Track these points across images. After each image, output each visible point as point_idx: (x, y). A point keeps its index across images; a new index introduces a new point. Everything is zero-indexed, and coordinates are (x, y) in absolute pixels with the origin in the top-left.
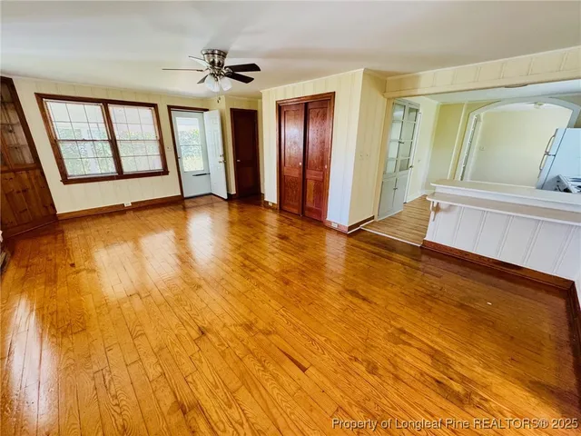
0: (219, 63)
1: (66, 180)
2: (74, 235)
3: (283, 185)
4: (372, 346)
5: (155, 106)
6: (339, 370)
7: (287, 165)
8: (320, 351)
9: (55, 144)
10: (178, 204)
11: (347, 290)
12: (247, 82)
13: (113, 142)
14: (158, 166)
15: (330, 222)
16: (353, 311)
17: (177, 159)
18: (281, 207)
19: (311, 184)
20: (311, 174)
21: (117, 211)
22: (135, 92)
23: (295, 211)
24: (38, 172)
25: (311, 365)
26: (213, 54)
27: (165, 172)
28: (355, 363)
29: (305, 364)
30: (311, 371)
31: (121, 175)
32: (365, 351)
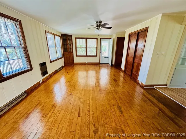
0: (99, 25)
1: (77, 56)
2: (76, 68)
3: (127, 64)
4: (104, 126)
5: (97, 38)
6: (86, 124)
7: (129, 56)
8: (88, 115)
9: (76, 48)
10: (98, 65)
11: (118, 105)
12: (110, 29)
13: (86, 48)
14: (95, 54)
15: (139, 81)
16: (112, 112)
17: (100, 52)
18: (125, 72)
19: (136, 64)
20: (136, 61)
21: (84, 64)
22: (93, 35)
23: (129, 74)
24: (72, 54)
25: (81, 117)
26: (98, 22)
27: (96, 56)
28: (92, 126)
29: (80, 115)
30: (80, 118)
31: (87, 56)
32: (100, 126)
